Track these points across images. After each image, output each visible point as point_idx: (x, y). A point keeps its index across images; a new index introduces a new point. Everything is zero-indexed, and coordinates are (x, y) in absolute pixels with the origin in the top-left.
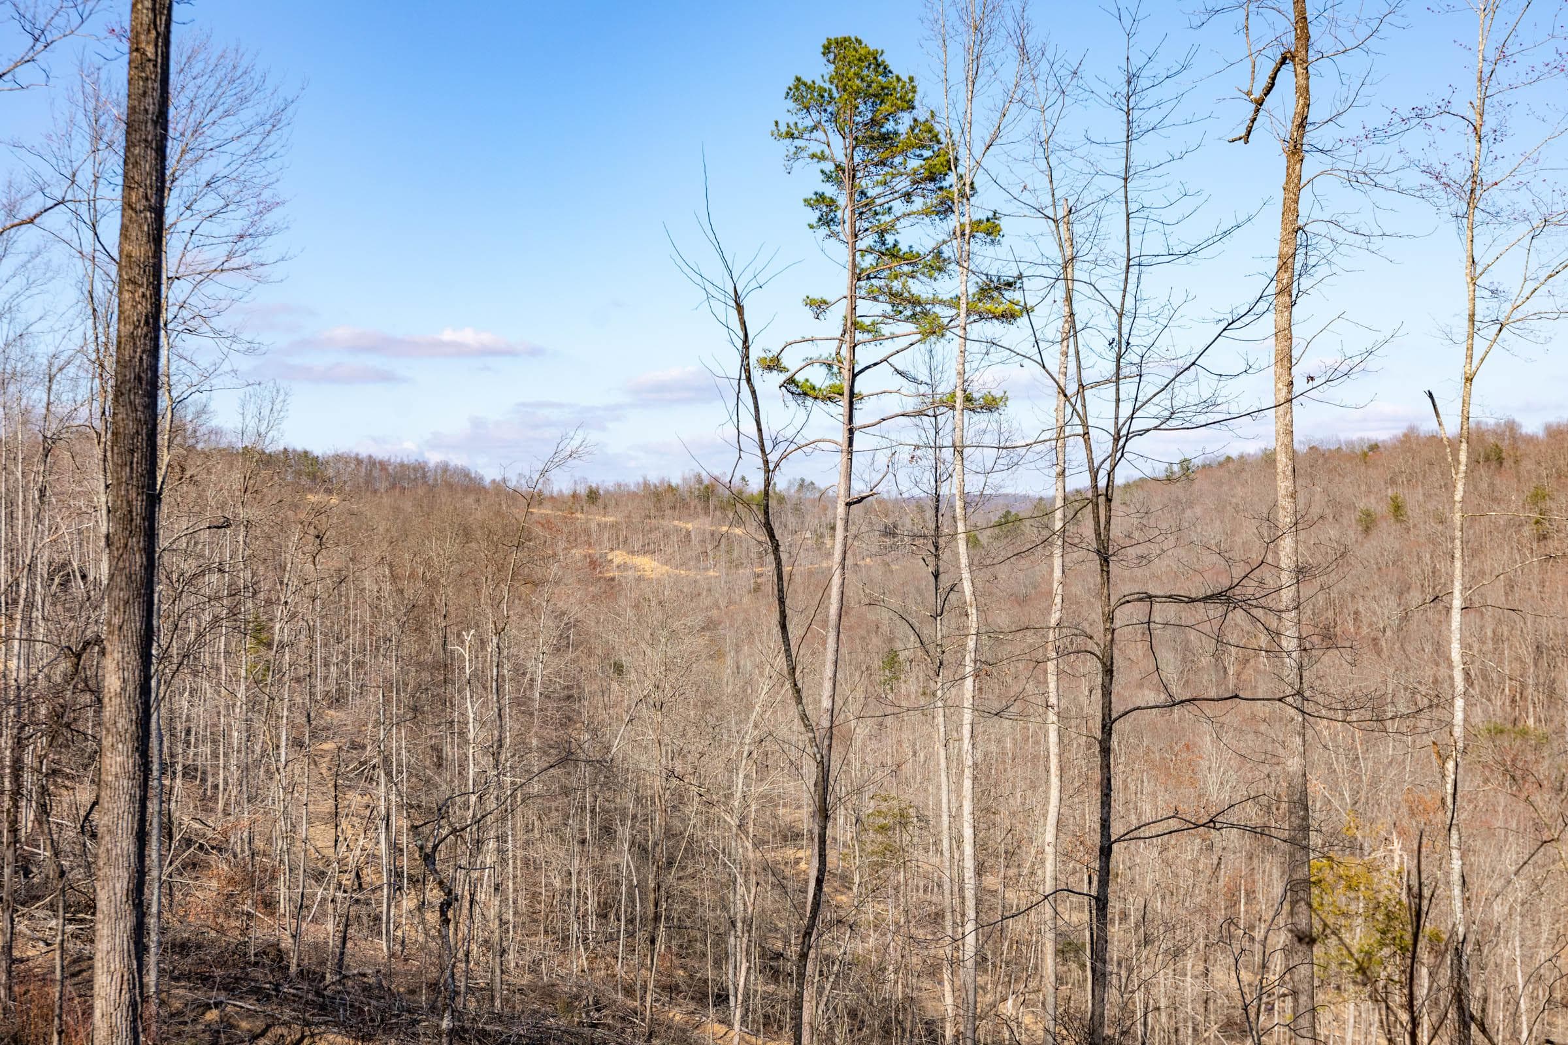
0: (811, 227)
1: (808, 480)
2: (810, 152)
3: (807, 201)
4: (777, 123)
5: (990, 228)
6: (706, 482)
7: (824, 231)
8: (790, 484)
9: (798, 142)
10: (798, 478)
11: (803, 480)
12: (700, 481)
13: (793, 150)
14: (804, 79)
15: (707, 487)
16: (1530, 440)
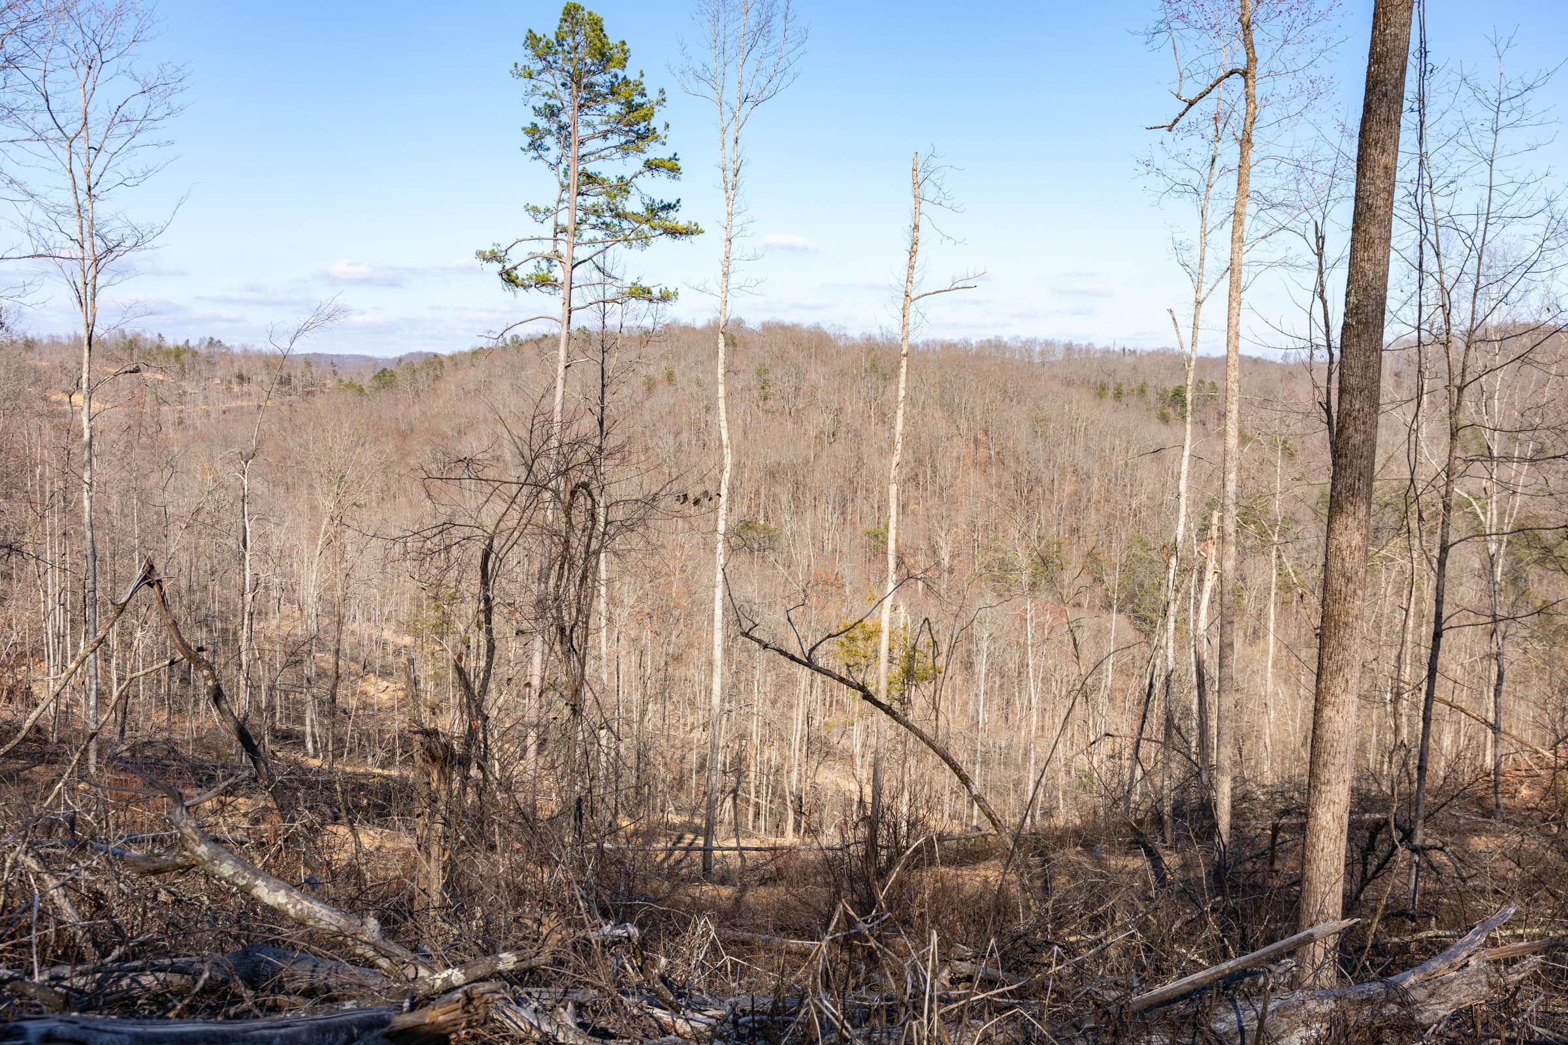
0: (523, 150)
1: (216, 339)
2: (544, 90)
3: (524, 129)
4: (516, 64)
5: (672, 168)
6: (129, 337)
7: (533, 153)
8: (201, 341)
9: (533, 82)
10: (208, 337)
11: (212, 339)
12: (124, 337)
13: (530, 87)
14: (535, 31)
15: (131, 341)
16: (752, 332)
